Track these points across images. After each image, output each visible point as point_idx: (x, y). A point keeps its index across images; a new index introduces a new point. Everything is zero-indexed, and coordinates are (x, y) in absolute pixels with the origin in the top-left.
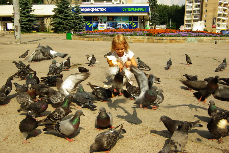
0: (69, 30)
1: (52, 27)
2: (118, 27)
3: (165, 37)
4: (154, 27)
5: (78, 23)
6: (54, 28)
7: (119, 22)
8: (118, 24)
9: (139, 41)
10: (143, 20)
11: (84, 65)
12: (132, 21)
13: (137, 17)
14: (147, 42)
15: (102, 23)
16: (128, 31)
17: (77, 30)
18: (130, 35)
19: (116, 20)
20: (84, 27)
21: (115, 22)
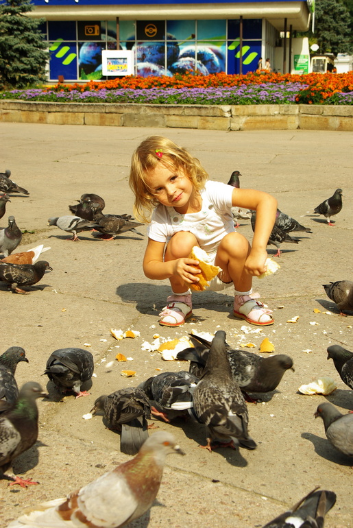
2: (182, 62)
4: (328, 61)
5: (17, 50)
7: (186, 43)
8: (183, 50)
10: (282, 34)
12: (238, 40)
13: (261, 20)
14: (299, 128)
15: (115, 49)
16: (223, 84)
17: (17, 78)
18: (232, 101)
19: (174, 36)
20: (44, 66)
21: (168, 43)
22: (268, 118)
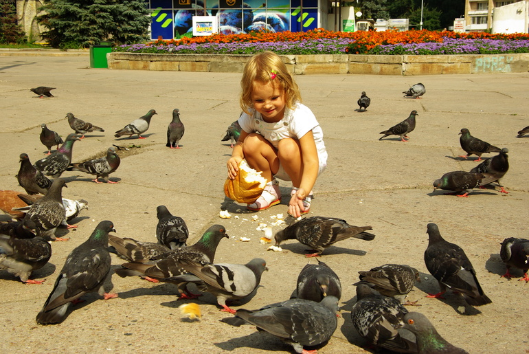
0: (100, 37)
1: (42, 29)
2: (255, 25)
3: (406, 56)
4: (369, 24)
5: (126, 15)
6: (48, 30)
7: (258, 11)
8: (256, 15)
9: (326, 70)
10: (333, 4)
11: (151, 147)
12: (299, 8)
14: (348, 72)
15: (203, 15)
16: (288, 39)
17: (126, 37)
18: (296, 52)
19: (249, 5)
20: (147, 28)
21: (244, 10)
22: (324, 65)
